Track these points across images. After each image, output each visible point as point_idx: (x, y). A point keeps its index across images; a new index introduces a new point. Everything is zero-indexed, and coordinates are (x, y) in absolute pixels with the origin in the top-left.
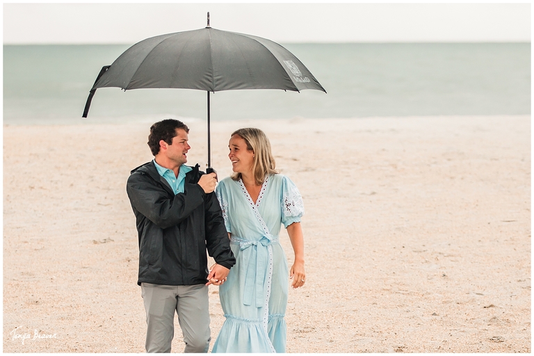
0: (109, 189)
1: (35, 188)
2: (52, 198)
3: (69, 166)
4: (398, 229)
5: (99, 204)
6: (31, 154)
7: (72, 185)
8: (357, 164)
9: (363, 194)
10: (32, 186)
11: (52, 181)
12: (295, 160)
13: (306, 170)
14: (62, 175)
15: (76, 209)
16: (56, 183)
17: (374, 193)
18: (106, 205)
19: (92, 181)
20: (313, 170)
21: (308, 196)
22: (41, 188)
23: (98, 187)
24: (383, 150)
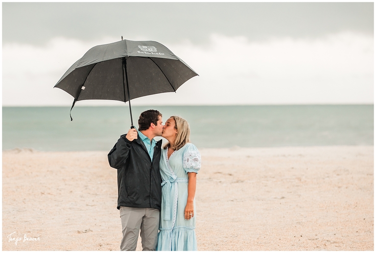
0: (96, 195)
1: (45, 194)
2: (55, 201)
3: (72, 178)
4: (299, 223)
5: (87, 205)
6: (48, 171)
7: (71, 192)
8: (274, 177)
9: (275, 198)
10: (43, 192)
11: (58, 189)
12: (231, 175)
13: (237, 182)
14: (66, 185)
15: (70, 208)
16: (60, 191)
17: (283, 198)
18: (92, 206)
19: (86, 189)
20: (242, 182)
21: (236, 200)
22: (49, 194)
23: (89, 193)
24: (293, 168)
